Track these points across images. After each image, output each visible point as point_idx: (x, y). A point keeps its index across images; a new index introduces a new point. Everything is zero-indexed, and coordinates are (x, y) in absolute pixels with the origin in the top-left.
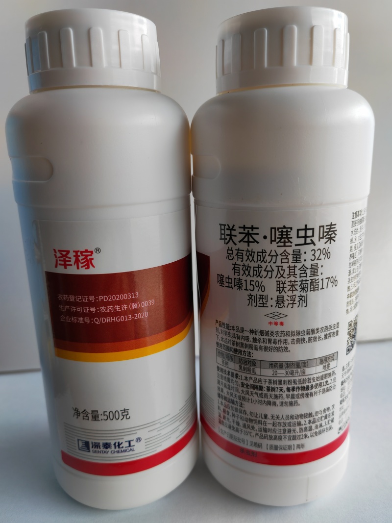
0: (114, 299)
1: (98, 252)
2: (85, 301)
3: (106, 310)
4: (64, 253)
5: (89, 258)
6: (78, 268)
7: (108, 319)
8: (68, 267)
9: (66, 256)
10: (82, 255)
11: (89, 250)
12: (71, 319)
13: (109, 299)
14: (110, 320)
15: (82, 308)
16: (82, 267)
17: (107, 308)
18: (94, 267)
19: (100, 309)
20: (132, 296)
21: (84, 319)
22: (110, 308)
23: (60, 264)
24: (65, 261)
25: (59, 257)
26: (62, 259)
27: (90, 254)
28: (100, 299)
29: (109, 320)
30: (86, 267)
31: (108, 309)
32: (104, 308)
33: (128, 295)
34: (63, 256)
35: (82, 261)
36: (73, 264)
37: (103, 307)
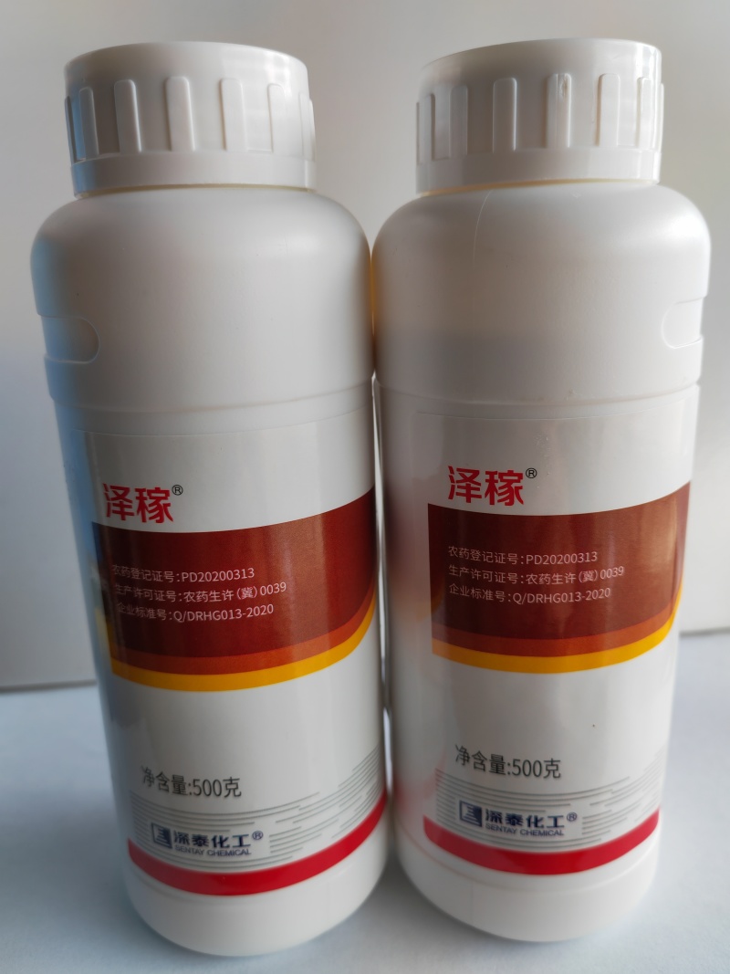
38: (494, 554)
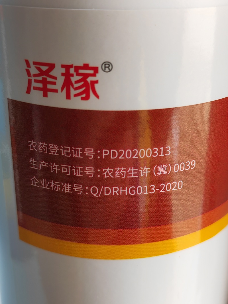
0: (129, 156)
1: (107, 70)
2: (77, 155)
3: (113, 174)
4: (44, 68)
5: (89, 79)
6: (68, 97)
7: (116, 189)
8: (49, 94)
9: (47, 73)
10: (78, 74)
11: (91, 65)
12: (50, 184)
13: (119, 156)
14: (119, 192)
15: (71, 168)
16: (76, 95)
17: (115, 171)
18: (97, 96)
19: (102, 172)
20: (160, 154)
21: (73, 186)
22: (119, 172)
23: (36, 88)
24: (45, 82)
25: (35, 75)
26: (40, 78)
27: (92, 72)
28: (104, 155)
29: (116, 191)
30: (84, 96)
31: (117, 173)
32: (110, 171)
33: (153, 151)
34: (42, 73)
35: (76, 85)
36: (59, 90)
37: (108, 169)
38: (71, 149)
